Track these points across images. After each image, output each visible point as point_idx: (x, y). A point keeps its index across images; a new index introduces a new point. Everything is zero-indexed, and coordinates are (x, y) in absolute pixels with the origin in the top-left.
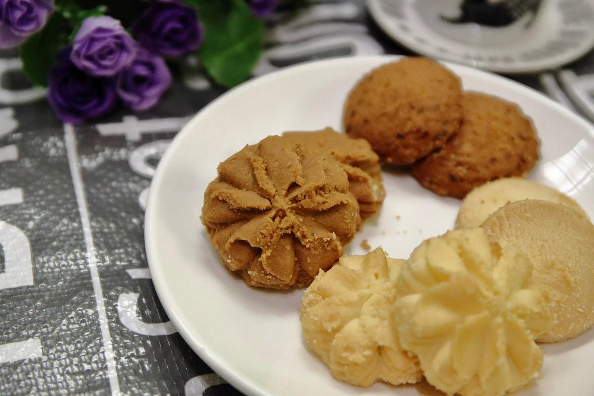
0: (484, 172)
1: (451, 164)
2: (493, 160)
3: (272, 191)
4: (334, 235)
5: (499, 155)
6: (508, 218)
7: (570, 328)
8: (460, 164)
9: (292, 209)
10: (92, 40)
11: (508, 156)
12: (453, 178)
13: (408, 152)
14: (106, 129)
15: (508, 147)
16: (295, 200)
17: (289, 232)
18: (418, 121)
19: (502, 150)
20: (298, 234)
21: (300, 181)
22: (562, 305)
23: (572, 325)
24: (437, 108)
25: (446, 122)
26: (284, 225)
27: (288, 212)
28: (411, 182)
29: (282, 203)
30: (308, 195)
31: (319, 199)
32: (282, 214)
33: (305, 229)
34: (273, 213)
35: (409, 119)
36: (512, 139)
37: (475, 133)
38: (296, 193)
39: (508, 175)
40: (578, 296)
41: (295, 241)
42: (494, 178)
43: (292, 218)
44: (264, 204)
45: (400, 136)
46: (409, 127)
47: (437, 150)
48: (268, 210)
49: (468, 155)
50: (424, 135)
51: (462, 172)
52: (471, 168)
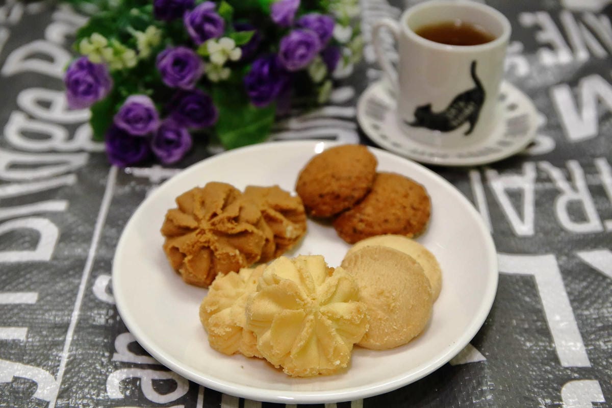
0: (377, 228)
1: (355, 220)
2: (386, 221)
3: (201, 216)
4: (237, 252)
5: (391, 218)
6: (362, 257)
7: (386, 339)
8: (361, 221)
9: (210, 230)
10: (129, 110)
11: (398, 219)
12: (355, 230)
13: (325, 208)
14: (138, 172)
15: (400, 213)
16: (213, 224)
17: (206, 245)
18: (335, 186)
19: (394, 214)
20: (212, 247)
21: (219, 211)
22: (382, 322)
23: (388, 337)
24: (350, 178)
25: (354, 189)
26: (203, 239)
27: (207, 231)
28: (332, 231)
29: (205, 225)
30: (222, 221)
31: (229, 225)
32: (203, 232)
33: (217, 245)
34: (198, 231)
35: (329, 184)
36: (405, 207)
37: (377, 200)
38: (216, 219)
39: (395, 232)
40: (396, 317)
41: (212, 253)
42: (385, 233)
43: (209, 236)
44: (192, 224)
45: (321, 196)
46: (327, 190)
47: (348, 209)
48: (195, 229)
49: (369, 215)
50: (337, 197)
51: (361, 226)
52: (369, 225)
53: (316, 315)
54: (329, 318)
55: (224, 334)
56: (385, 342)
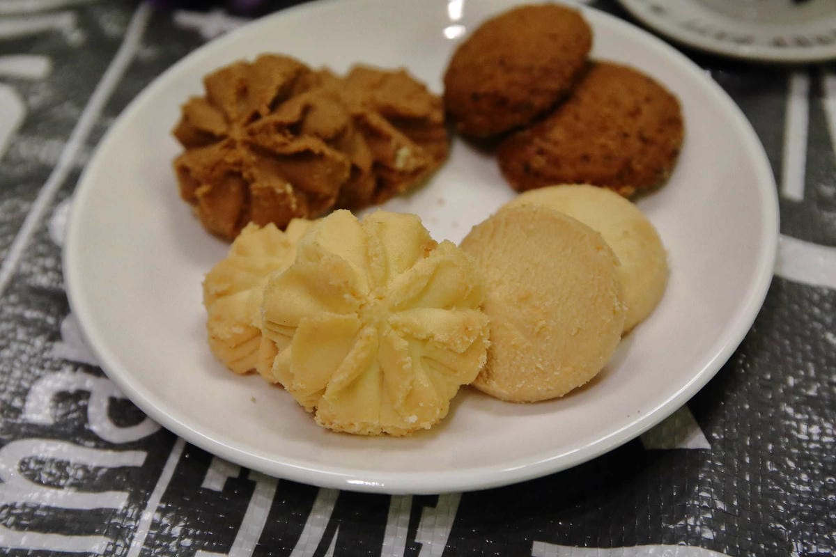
0: (568, 171)
1: (531, 150)
2: (586, 158)
3: (233, 115)
4: (289, 188)
5: (596, 152)
6: (507, 224)
7: (519, 386)
8: (541, 152)
9: (245, 143)
11: (609, 157)
12: (527, 168)
13: (478, 120)
15: (613, 145)
16: (251, 133)
17: (236, 169)
18: (500, 82)
19: (603, 146)
20: (245, 175)
21: (264, 110)
22: (518, 352)
23: (523, 382)
24: (528, 70)
25: (535, 92)
26: (230, 159)
27: (239, 145)
29: (238, 133)
30: (265, 129)
31: (279, 138)
32: (231, 145)
33: (255, 171)
34: (224, 142)
35: (491, 77)
36: (626, 135)
37: (577, 117)
38: (257, 125)
39: (599, 182)
40: (544, 347)
41: (246, 186)
42: (579, 180)
43: (242, 153)
44: (218, 127)
45: (476, 97)
46: (486, 87)
47: (521, 128)
48: (223, 137)
49: (556, 143)
50: (500, 102)
51: (539, 162)
52: (555, 161)
53: (379, 327)
54: (407, 337)
55: (228, 336)
56: (517, 390)
